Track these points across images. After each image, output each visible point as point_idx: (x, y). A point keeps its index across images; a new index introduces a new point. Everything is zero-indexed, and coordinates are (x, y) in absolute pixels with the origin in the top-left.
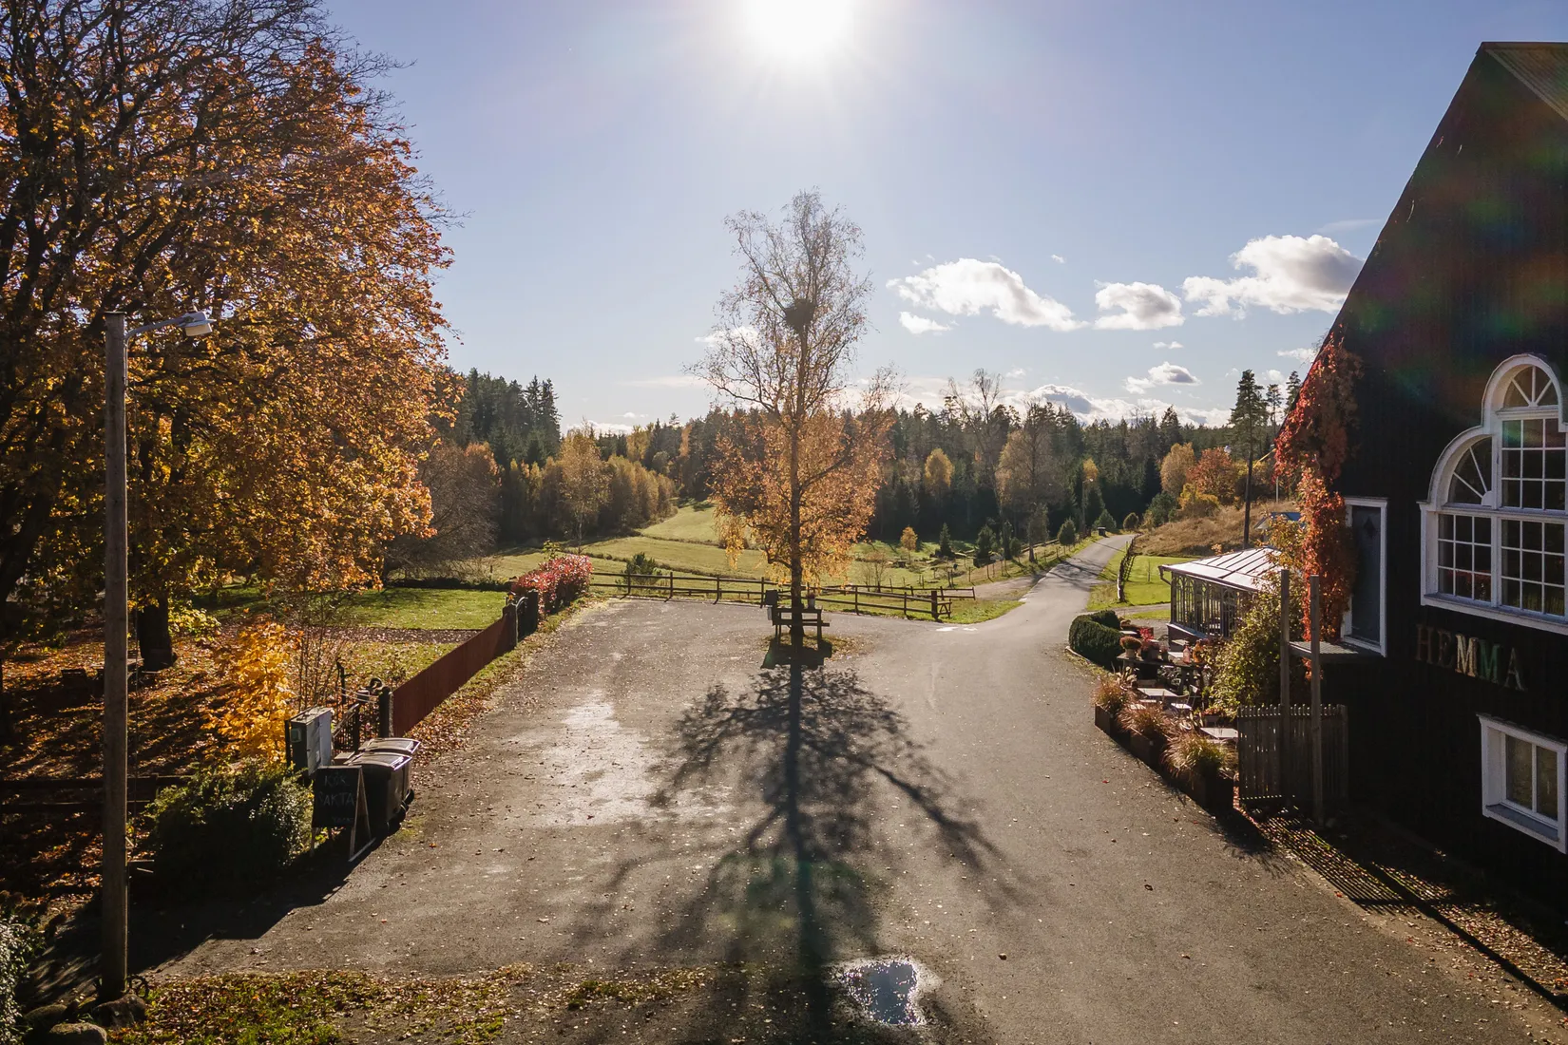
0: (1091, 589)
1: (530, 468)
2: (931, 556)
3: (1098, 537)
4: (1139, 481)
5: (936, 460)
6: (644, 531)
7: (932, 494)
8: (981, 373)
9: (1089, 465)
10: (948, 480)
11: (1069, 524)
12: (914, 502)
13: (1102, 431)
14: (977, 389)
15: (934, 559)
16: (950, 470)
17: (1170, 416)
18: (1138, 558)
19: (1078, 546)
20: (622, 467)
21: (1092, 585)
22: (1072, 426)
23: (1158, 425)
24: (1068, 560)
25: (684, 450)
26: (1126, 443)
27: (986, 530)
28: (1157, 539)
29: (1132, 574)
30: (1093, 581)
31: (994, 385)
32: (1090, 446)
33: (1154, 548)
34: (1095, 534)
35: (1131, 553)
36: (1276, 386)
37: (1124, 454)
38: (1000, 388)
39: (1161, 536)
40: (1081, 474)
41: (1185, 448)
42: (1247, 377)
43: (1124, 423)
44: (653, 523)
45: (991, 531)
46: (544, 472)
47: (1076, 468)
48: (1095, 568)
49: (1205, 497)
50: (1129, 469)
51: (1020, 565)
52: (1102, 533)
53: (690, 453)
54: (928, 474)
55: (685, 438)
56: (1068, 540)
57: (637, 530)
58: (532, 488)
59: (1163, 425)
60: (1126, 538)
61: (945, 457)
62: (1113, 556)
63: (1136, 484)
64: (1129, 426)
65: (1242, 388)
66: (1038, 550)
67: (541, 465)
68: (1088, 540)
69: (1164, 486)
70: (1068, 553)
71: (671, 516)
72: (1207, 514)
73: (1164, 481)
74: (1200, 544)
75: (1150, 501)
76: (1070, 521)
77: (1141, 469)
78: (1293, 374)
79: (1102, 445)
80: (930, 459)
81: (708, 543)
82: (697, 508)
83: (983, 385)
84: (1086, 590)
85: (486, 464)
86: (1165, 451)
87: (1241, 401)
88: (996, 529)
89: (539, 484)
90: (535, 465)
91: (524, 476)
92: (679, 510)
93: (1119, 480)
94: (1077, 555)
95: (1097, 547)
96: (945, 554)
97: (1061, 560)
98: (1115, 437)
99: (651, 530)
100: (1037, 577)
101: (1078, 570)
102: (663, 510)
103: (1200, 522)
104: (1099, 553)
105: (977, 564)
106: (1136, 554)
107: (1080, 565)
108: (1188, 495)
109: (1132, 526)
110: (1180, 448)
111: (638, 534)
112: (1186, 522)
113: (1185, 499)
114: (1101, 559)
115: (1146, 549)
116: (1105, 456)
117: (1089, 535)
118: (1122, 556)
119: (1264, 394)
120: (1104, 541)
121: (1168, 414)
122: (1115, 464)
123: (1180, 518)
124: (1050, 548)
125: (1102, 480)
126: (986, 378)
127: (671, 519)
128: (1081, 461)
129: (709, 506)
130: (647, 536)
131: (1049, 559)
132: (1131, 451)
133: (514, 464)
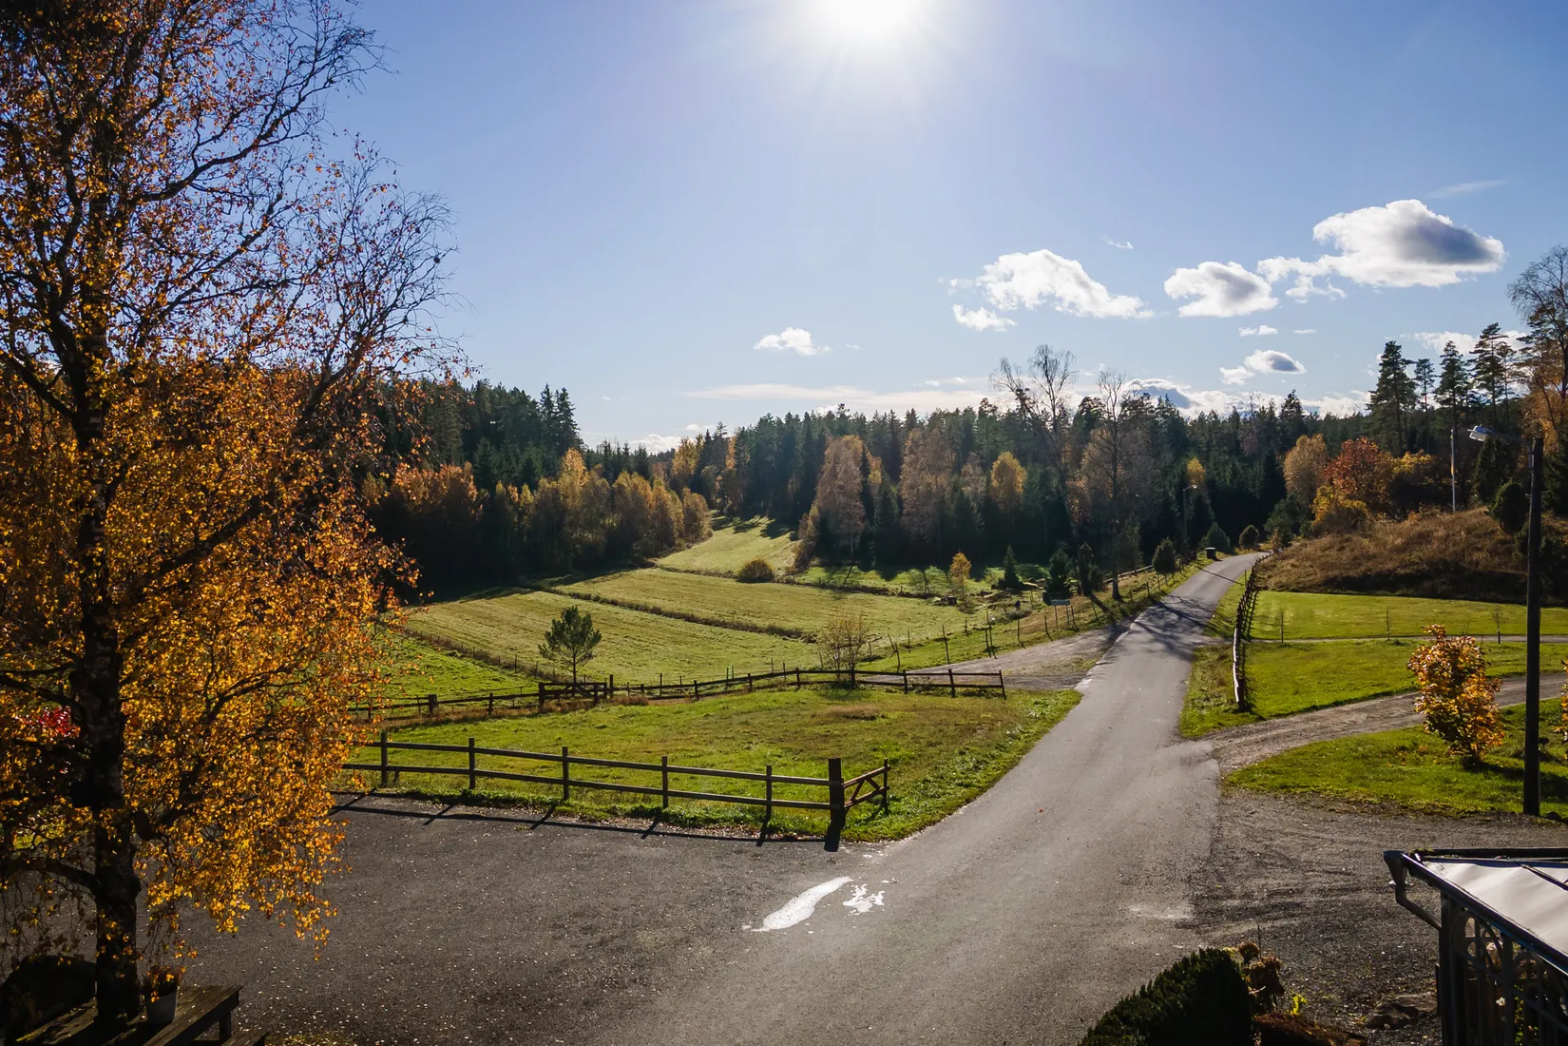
0: (1192, 656)
1: (520, 491)
2: (993, 587)
3: (1206, 561)
4: (1257, 483)
5: (1004, 466)
6: (660, 561)
7: (1001, 507)
8: (1044, 351)
9: (1194, 465)
10: (1020, 490)
11: (1167, 547)
12: (978, 518)
13: (1209, 425)
14: (1040, 372)
15: (995, 592)
16: (1021, 477)
17: (1292, 403)
18: (1262, 596)
19: (1178, 576)
20: (636, 487)
21: (1195, 647)
22: (1173, 419)
23: (1277, 414)
24: (1164, 600)
25: (730, 463)
26: (1239, 437)
27: (1060, 555)
28: (1286, 565)
29: (1255, 624)
30: (1196, 638)
31: (1061, 367)
32: (1194, 443)
33: (1284, 580)
34: (1202, 557)
35: (1253, 586)
36: (1426, 361)
37: (1236, 450)
38: (1070, 370)
39: (1292, 561)
40: (1184, 478)
41: (1314, 441)
42: (1392, 349)
43: (1236, 416)
44: (679, 549)
45: (1066, 556)
46: (537, 495)
47: (1177, 470)
48: (1201, 613)
49: (1348, 503)
50: (1243, 468)
51: (1100, 604)
52: (1211, 555)
53: (736, 466)
54: (995, 483)
55: (732, 450)
56: (1166, 567)
57: (651, 560)
58: (521, 515)
59: (1283, 415)
60: (1244, 561)
61: (1016, 462)
62: (1227, 591)
63: (1254, 486)
64: (1242, 417)
65: (1384, 364)
66: (1126, 581)
67: (533, 487)
68: (1192, 567)
69: (1288, 488)
70: (1164, 587)
71: (703, 540)
72: (1354, 527)
73: (1289, 483)
74: (1352, 573)
75: (1272, 509)
76: (1167, 542)
77: (1259, 468)
78: (1449, 345)
79: (1209, 442)
80: (995, 465)
81: (729, 575)
82: (739, 529)
83: (1047, 367)
84: (1184, 657)
85: (464, 489)
86: (1288, 445)
87: (1383, 381)
88: (1072, 552)
89: (532, 510)
90: (526, 487)
91: (511, 502)
92: (714, 533)
93: (1231, 481)
94: (1176, 591)
95: (1203, 577)
96: (1010, 586)
97: (1153, 600)
98: (1225, 431)
99: (671, 560)
100: (1117, 630)
101: (1174, 617)
102: (692, 532)
103: (1347, 540)
104: (1206, 586)
105: (1047, 599)
106: (1258, 589)
107: (1181, 607)
108: (1324, 501)
109: (1251, 543)
110: (1308, 440)
111: (652, 565)
112: (1326, 540)
113: (1322, 506)
114: (1209, 597)
115: (1273, 581)
116: (1214, 453)
117: (1194, 558)
118: (1239, 592)
119: (1410, 372)
120: (1215, 568)
121: (1288, 402)
122: (1226, 463)
123: (1317, 533)
124: (1141, 579)
125: (1210, 484)
126: (1051, 357)
127: (703, 544)
128: (1184, 460)
129: (753, 526)
130: (662, 567)
131: (1137, 597)
132: (1246, 447)
133: (500, 487)
